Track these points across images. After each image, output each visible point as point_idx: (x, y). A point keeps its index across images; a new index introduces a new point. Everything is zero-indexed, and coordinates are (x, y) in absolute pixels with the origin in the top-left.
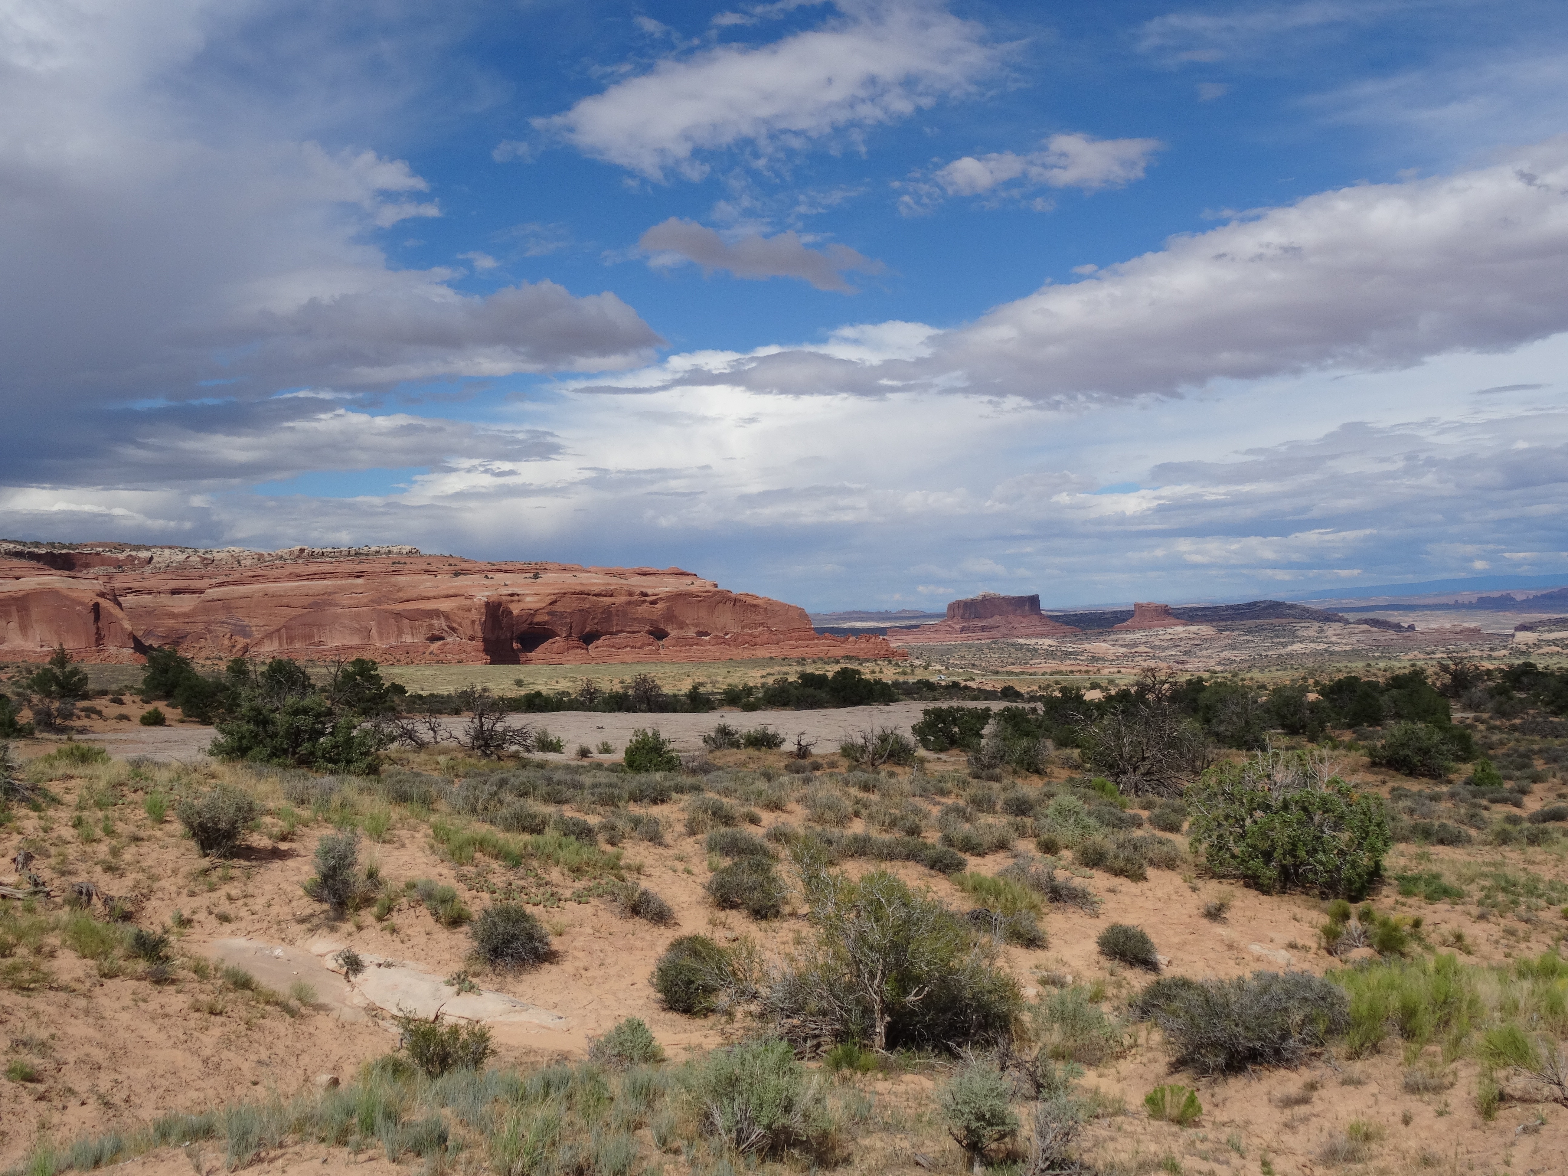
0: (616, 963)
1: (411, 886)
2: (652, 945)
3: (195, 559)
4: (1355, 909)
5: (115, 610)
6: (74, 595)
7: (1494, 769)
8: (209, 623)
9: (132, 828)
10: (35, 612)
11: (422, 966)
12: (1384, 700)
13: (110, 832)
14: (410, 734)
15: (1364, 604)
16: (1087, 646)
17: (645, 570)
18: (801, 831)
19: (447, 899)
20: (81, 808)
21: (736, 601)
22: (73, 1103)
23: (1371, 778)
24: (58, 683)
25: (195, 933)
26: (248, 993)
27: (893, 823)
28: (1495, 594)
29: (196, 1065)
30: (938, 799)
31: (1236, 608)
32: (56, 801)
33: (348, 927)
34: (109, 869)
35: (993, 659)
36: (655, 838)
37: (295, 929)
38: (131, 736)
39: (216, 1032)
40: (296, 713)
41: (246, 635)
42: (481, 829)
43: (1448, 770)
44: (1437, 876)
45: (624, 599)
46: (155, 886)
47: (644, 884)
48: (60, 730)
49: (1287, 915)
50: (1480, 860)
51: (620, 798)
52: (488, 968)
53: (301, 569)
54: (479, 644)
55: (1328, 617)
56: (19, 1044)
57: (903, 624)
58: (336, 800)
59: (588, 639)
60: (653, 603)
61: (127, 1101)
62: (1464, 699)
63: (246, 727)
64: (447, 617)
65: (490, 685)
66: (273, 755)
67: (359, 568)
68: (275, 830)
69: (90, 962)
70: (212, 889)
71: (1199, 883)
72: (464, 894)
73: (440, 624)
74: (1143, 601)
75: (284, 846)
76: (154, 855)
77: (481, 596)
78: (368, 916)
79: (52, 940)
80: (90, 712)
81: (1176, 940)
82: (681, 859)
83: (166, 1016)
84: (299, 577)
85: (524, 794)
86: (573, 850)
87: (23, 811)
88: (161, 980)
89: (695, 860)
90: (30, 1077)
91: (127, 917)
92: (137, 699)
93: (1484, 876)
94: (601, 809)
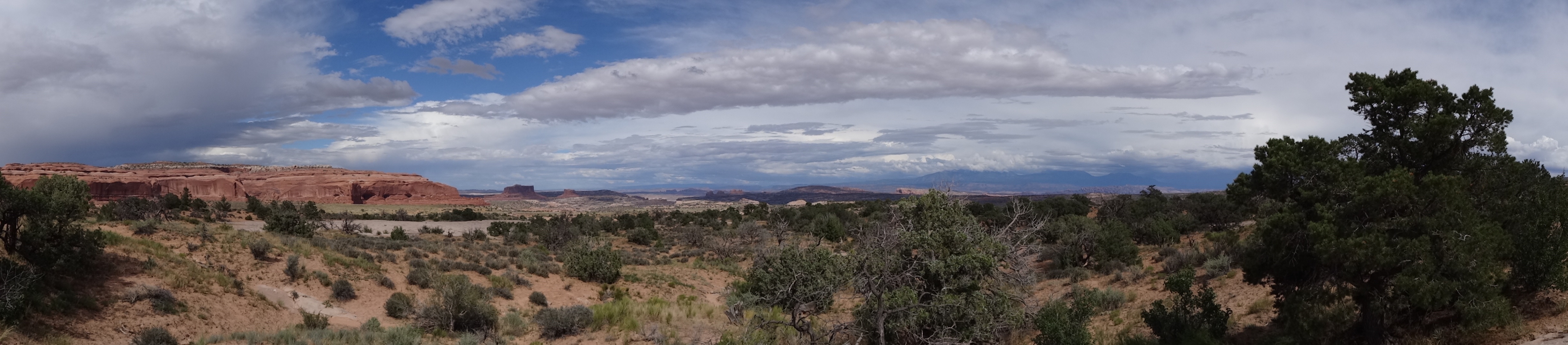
0: (375, 300)
1: (314, 272)
2: (387, 295)
3: (264, 169)
4: (609, 286)
5: (241, 185)
6: (229, 180)
7: (662, 242)
8: (267, 189)
9: (236, 250)
10: (218, 185)
11: (316, 298)
12: (635, 221)
13: (230, 250)
14: (324, 226)
15: (634, 191)
16: (548, 203)
17: (404, 174)
18: (440, 260)
19: (325, 277)
20: (223, 243)
21: (434, 185)
22: (214, 327)
23: (628, 245)
24: (223, 207)
25: (252, 282)
26: (264, 301)
27: (471, 259)
28: (671, 189)
29: (248, 320)
30: (488, 251)
31: (596, 192)
32: (216, 240)
33: (295, 284)
34: (229, 261)
35: (518, 207)
36: (393, 261)
37: (280, 283)
38: (242, 223)
39: (254, 312)
40: (288, 217)
41: (279, 193)
42: (339, 255)
43: (650, 243)
44: (636, 275)
45: (397, 183)
46: (242, 267)
47: (387, 276)
48: (223, 221)
49: (590, 288)
50: (649, 270)
51: (384, 248)
52: (336, 300)
53: (295, 172)
54: (350, 197)
55: (623, 195)
56: (202, 309)
57: (489, 194)
58: (295, 244)
59: (385, 196)
60: (407, 185)
61: (228, 329)
62: (659, 221)
63: (273, 221)
64: (340, 188)
65: (352, 211)
66: (281, 230)
67: (313, 172)
68: (277, 253)
69: (222, 288)
70: (257, 269)
71: (565, 278)
72: (330, 276)
73: (338, 190)
74: (567, 189)
75: (279, 258)
76: (242, 258)
77: (351, 182)
78: (301, 281)
79: (212, 280)
80: (231, 215)
81: (555, 297)
82: (400, 268)
83: (240, 305)
84: (294, 175)
85: (354, 245)
86: (366, 264)
87: (208, 243)
88: (240, 295)
89: (406, 269)
90: (203, 318)
91: (234, 276)
92: (245, 212)
93: (649, 274)
94: (378, 251)
